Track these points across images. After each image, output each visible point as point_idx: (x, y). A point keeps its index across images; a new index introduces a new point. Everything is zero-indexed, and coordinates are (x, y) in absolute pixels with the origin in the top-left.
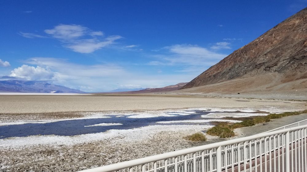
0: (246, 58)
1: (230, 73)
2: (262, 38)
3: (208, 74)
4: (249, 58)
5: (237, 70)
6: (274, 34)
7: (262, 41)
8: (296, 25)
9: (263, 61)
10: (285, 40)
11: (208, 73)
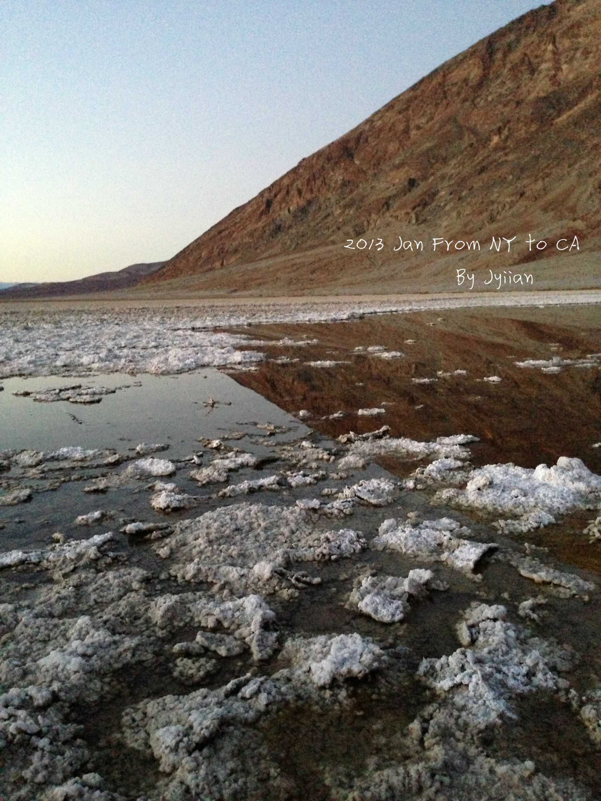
0: (336, 182)
1: (294, 231)
2: (380, 122)
3: (227, 232)
4: (345, 184)
5: (313, 220)
6: (411, 108)
7: (380, 130)
8: (470, 84)
9: (388, 194)
10: (441, 128)
11: (226, 229)
